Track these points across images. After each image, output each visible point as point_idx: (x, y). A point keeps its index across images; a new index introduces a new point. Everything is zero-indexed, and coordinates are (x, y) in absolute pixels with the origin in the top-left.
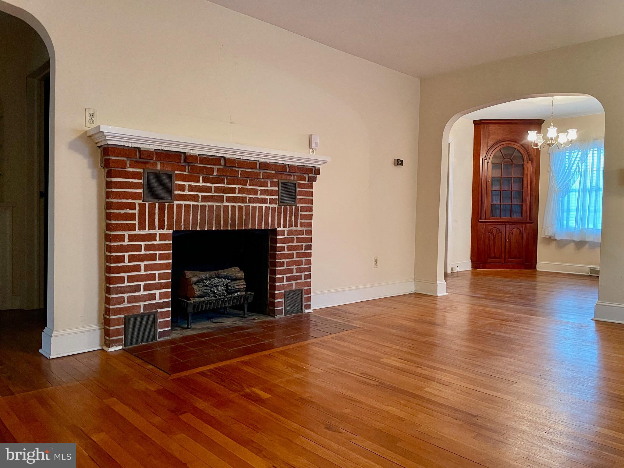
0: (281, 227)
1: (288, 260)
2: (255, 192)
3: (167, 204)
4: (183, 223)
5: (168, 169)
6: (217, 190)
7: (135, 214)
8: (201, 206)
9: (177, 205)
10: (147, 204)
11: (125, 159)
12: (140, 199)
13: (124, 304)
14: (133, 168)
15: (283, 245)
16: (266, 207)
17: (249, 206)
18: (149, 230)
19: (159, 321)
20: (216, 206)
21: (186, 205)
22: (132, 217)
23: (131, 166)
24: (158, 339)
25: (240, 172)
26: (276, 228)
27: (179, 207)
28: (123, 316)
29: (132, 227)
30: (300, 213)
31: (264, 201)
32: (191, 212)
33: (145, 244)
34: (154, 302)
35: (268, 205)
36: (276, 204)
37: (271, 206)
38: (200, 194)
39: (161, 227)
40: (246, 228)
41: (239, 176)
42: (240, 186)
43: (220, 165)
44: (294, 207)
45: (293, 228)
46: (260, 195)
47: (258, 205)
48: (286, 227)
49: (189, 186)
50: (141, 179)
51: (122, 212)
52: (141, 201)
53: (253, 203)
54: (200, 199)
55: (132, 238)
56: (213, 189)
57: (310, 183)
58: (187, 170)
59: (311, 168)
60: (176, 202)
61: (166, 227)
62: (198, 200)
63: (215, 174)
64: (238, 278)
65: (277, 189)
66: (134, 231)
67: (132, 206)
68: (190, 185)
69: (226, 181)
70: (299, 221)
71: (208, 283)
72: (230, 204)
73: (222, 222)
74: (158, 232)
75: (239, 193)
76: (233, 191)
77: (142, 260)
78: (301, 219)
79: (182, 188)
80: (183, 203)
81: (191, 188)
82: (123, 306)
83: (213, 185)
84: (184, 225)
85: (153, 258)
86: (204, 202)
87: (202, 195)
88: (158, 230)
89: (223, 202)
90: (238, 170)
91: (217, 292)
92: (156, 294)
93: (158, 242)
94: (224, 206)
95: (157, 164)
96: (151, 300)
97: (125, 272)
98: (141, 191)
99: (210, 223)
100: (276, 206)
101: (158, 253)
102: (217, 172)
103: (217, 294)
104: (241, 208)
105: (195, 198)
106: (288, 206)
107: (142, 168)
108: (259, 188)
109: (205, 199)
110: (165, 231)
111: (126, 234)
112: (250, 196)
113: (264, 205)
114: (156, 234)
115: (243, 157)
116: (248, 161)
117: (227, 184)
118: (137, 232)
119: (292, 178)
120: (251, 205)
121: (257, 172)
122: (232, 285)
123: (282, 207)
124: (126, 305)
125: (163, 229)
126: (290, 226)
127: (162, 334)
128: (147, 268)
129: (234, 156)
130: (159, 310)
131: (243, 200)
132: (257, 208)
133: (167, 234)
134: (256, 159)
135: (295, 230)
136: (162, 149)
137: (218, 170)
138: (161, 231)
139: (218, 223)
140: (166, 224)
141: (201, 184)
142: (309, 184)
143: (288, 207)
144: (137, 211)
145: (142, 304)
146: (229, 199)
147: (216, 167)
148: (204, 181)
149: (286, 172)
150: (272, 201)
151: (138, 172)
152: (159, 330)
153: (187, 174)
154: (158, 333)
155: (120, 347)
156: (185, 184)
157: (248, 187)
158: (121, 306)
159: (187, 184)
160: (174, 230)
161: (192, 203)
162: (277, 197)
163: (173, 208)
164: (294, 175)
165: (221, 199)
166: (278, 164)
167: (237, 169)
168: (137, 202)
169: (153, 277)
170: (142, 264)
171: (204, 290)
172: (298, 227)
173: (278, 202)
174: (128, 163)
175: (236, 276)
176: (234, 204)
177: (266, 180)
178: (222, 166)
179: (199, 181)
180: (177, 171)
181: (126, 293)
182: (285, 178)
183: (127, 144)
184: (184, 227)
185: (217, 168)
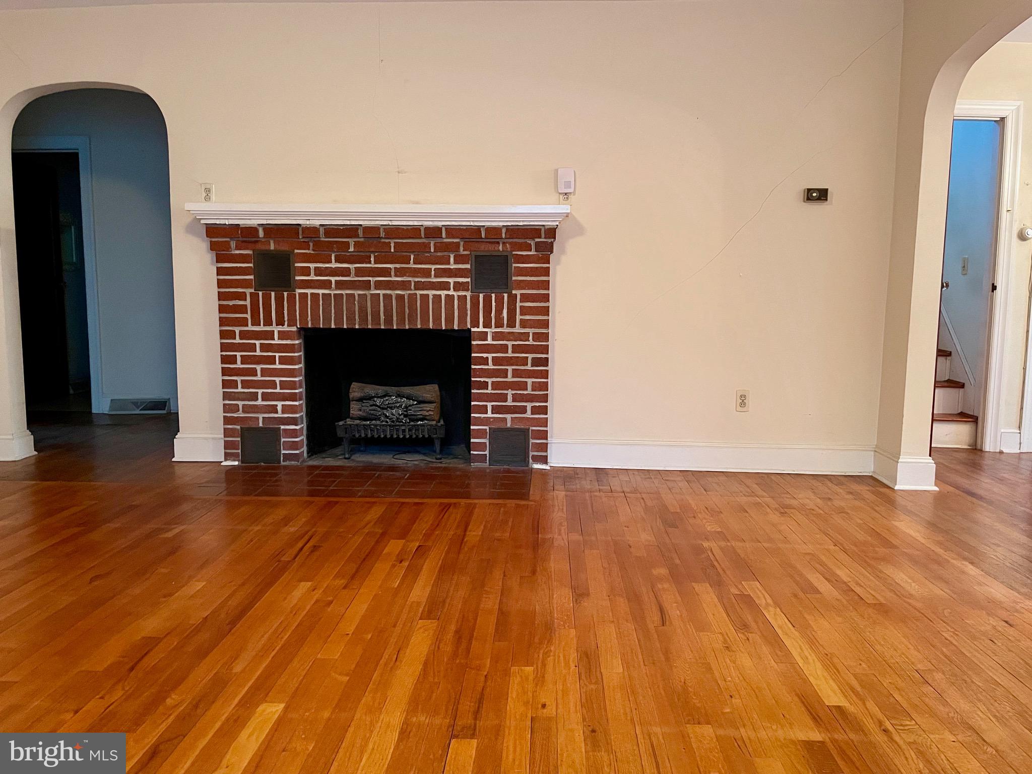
0: (478, 327)
1: (495, 380)
2: (427, 273)
3: (285, 294)
4: (309, 318)
5: (284, 247)
6: (359, 272)
7: (246, 306)
8: (335, 295)
9: (300, 294)
10: (260, 293)
11: (228, 239)
12: (251, 288)
13: (238, 413)
14: (240, 249)
15: (485, 355)
16: (447, 296)
17: (416, 294)
18: (264, 326)
19: (283, 440)
20: (359, 295)
21: (312, 294)
22: (243, 309)
23: (237, 248)
24: (283, 462)
25: (392, 245)
26: (469, 328)
27: (304, 296)
28: (238, 427)
29: (244, 322)
30: (518, 304)
31: (445, 286)
32: (321, 304)
33: (260, 343)
34: (276, 416)
35: (451, 292)
36: (467, 290)
37: (455, 294)
38: (333, 279)
39: (280, 322)
40: (412, 327)
41: (392, 250)
42: (398, 266)
43: (357, 236)
44: (506, 295)
45: (505, 330)
46: (436, 276)
47: (431, 293)
48: (491, 327)
49: (316, 268)
50: (251, 263)
51: (231, 303)
52: (253, 291)
53: (423, 289)
54: (333, 286)
55: (243, 335)
56: (353, 272)
57: (541, 254)
58: (311, 247)
59: (537, 227)
60: (299, 291)
61: (286, 323)
62: (330, 288)
63: (352, 249)
64: (426, 400)
65: (468, 266)
66: (245, 326)
67: (242, 296)
68: (318, 267)
69: (372, 259)
70: (518, 317)
71: (378, 402)
72: (381, 292)
73: (370, 318)
74: (276, 329)
75: (396, 276)
76: (386, 272)
77: (258, 363)
78: (521, 314)
79: (306, 271)
80: (309, 291)
81: (319, 272)
82: (238, 415)
83: (352, 266)
84: (312, 320)
85: (272, 360)
86: (340, 289)
87: (336, 280)
88: (276, 325)
89: (370, 289)
90: (390, 243)
91: (391, 416)
92: (277, 405)
93: (276, 341)
94: (372, 295)
95: (270, 242)
96: (272, 413)
97: (237, 375)
98: (252, 277)
99: (351, 319)
100: (468, 294)
101: (277, 355)
102: (354, 248)
103: (390, 419)
104: (400, 298)
105: (327, 285)
106: (493, 293)
107: (251, 250)
108: (433, 267)
109: (340, 285)
110: (285, 328)
111: (237, 330)
112: (417, 280)
113: (443, 293)
114: (274, 331)
115: (393, 222)
116: (405, 228)
117: (375, 263)
118: (250, 328)
119: (501, 248)
120: (419, 292)
121: (424, 243)
122: (413, 409)
123: (481, 296)
124: (240, 414)
125: (283, 325)
126: (499, 324)
127: (287, 457)
128: (264, 372)
129: (377, 223)
130: (282, 427)
131: (405, 286)
132: (431, 297)
133: (288, 331)
134: (416, 223)
135: (509, 333)
136: (268, 223)
137: (356, 244)
138: (280, 328)
139: (363, 318)
140: (286, 319)
141: (334, 265)
142: (541, 256)
143: (493, 295)
144: (248, 302)
145: (261, 416)
146: (379, 285)
147: (351, 241)
148: (338, 260)
149: (482, 238)
150: (458, 287)
151: (246, 254)
152: (283, 452)
153: (312, 252)
154: (282, 455)
155: (236, 463)
156: (310, 267)
157: (412, 265)
158: (235, 415)
159: (312, 266)
160: (299, 327)
161: (321, 292)
162: (469, 280)
163: (295, 298)
164: (504, 243)
165: (366, 285)
166: (465, 228)
167: (387, 241)
168: (248, 291)
169: (273, 385)
170: (259, 368)
171: (370, 410)
172: (515, 327)
173: (470, 287)
174: (233, 244)
175: (422, 397)
176: (388, 292)
177: (446, 254)
178: (361, 238)
179: (330, 262)
180: (298, 249)
181: (240, 400)
182: (485, 249)
183: (222, 222)
184: (312, 324)
185: (354, 242)
